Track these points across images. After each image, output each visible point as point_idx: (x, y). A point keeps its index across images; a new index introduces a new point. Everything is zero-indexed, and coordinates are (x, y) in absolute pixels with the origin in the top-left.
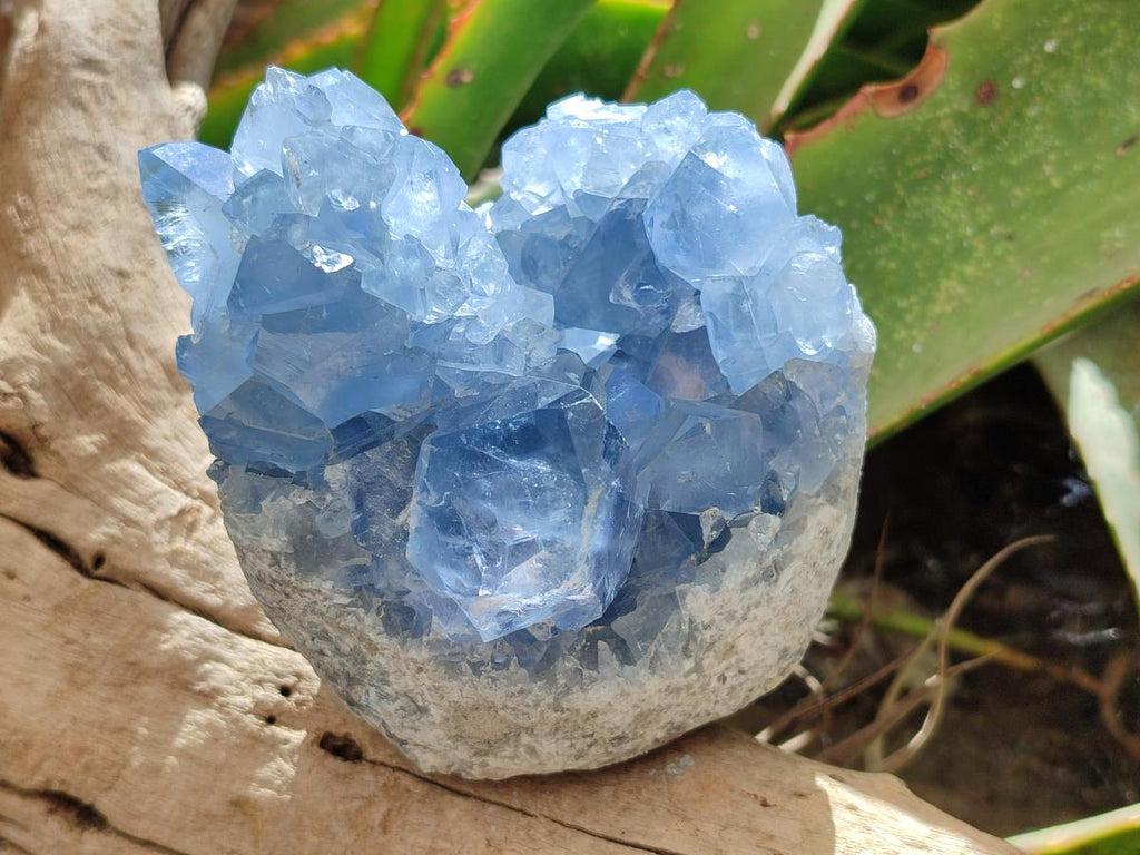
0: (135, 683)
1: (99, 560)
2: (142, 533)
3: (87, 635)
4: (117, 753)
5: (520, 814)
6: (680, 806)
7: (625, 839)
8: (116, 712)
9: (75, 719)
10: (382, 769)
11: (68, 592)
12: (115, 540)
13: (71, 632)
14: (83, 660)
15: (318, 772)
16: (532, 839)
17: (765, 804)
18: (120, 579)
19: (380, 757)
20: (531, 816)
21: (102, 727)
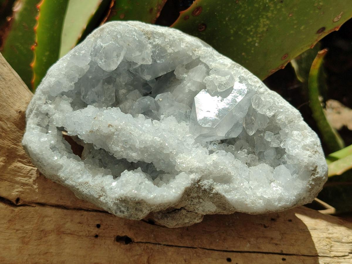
0: (45, 237)
1: (18, 200)
2: (30, 187)
3: (23, 226)
4: (48, 261)
5: (192, 249)
6: (240, 234)
7: (228, 250)
8: (43, 248)
9: (29, 255)
10: (141, 244)
11: (12, 215)
12: (22, 192)
13: (17, 227)
14: (25, 235)
15: (120, 250)
16: (199, 256)
17: (265, 227)
18: (27, 204)
19: (139, 240)
20: (195, 248)
21: (39, 254)
